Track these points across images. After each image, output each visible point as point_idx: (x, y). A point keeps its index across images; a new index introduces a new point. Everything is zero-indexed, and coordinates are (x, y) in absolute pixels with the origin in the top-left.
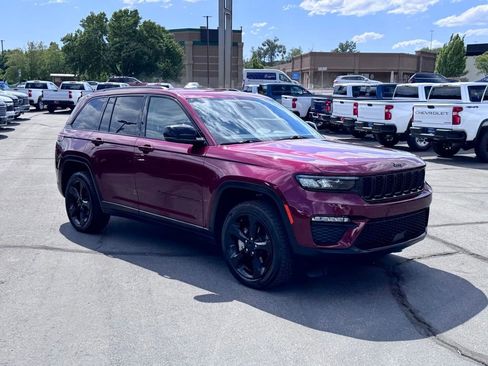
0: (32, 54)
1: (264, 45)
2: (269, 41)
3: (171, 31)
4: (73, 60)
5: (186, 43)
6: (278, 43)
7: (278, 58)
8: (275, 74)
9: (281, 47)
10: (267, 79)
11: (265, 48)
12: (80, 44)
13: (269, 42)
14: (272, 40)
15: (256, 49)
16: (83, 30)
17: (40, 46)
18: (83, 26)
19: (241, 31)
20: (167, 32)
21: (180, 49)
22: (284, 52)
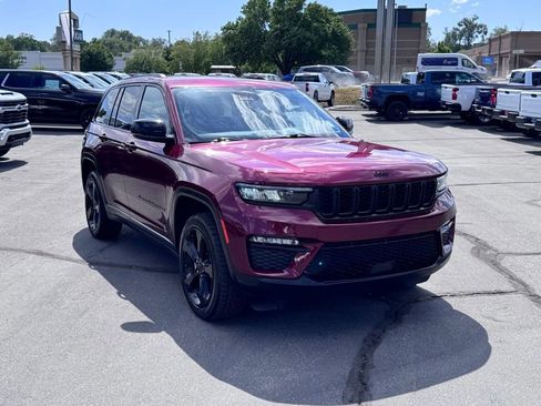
0: (197, 44)
1: (460, 25)
2: (465, 20)
3: (340, 13)
4: (233, 50)
5: (359, 26)
6: (478, 22)
7: (477, 40)
8: (456, 59)
9: (481, 26)
10: (446, 65)
11: (461, 28)
12: (241, 32)
13: (466, 22)
14: (470, 18)
15: (450, 30)
16: (244, 17)
17: (205, 36)
18: (244, 12)
19: (425, 10)
20: (335, 15)
21: (349, 33)
22: (486, 33)
